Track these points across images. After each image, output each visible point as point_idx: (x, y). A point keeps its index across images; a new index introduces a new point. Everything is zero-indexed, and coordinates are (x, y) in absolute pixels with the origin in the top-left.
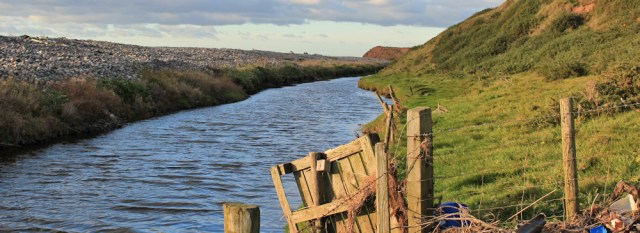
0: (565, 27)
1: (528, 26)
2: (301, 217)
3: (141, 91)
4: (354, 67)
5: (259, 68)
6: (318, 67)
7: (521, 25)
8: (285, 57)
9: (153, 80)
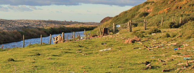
0: (142, 16)
1: (134, 15)
2: (55, 42)
3: (24, 34)
4: (88, 27)
5: (51, 28)
6: (72, 27)
7: (132, 15)
8: (62, 23)
9: (25, 31)
